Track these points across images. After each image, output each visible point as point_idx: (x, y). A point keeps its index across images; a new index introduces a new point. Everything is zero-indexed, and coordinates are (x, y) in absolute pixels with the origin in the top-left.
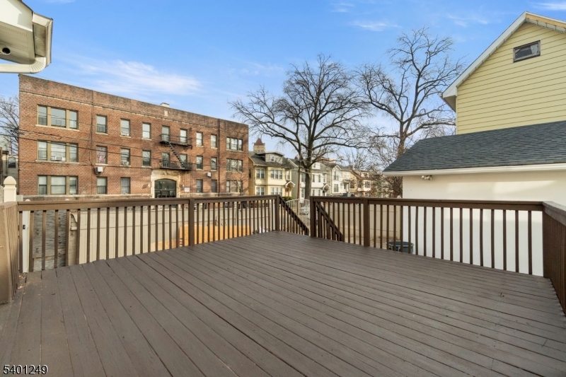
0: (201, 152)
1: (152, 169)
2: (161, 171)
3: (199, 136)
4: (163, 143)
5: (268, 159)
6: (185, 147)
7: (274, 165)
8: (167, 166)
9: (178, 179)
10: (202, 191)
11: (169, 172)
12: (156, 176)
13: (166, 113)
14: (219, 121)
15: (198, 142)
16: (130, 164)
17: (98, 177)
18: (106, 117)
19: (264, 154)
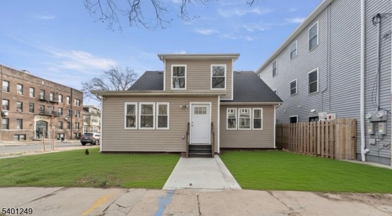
0: (62, 106)
1: (35, 115)
2: (40, 116)
3: (60, 97)
4: (41, 100)
5: (90, 110)
6: (53, 103)
7: (93, 114)
8: (43, 113)
9: (49, 121)
10: (61, 128)
11: (44, 117)
12: (37, 119)
13: (43, 83)
14: (72, 89)
15: (60, 101)
16: (22, 111)
17: (4, 118)
18: (9, 82)
19: (88, 108)
